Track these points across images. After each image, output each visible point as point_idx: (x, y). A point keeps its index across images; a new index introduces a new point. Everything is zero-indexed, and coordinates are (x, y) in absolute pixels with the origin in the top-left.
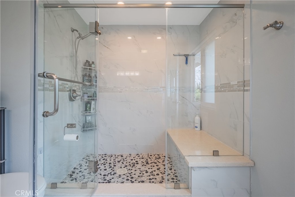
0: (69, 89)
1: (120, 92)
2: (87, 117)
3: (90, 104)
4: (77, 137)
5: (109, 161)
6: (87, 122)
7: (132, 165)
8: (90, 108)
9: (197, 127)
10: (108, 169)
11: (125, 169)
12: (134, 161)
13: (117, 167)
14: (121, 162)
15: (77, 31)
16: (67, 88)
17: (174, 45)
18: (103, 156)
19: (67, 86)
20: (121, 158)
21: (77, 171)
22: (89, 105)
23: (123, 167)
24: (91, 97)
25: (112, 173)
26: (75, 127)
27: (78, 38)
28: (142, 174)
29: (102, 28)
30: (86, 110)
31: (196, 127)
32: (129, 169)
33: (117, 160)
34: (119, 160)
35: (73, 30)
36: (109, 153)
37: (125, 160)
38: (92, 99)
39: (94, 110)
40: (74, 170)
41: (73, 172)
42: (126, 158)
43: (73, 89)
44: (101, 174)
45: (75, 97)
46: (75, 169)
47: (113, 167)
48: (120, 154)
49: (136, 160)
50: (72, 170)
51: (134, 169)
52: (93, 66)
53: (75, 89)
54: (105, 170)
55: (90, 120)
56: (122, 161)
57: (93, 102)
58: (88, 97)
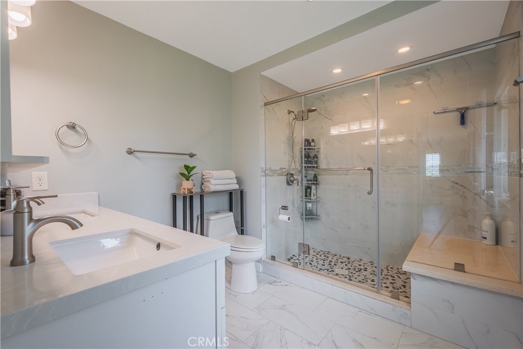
0: (286, 174)
1: (346, 175)
2: (307, 204)
3: (311, 189)
4: (289, 218)
5: (330, 258)
6: (308, 209)
7: (357, 270)
8: (310, 194)
9: (486, 238)
10: (326, 266)
11: (347, 271)
12: (362, 267)
13: (337, 266)
14: (344, 264)
15: (293, 112)
16: (285, 172)
17: (436, 96)
18: (326, 253)
19: (285, 170)
20: (346, 260)
21: (294, 258)
22: (309, 190)
23: (344, 268)
24: (311, 181)
25: (330, 270)
26: (287, 209)
27: (294, 119)
28: (364, 281)
29: (324, 96)
30: (306, 196)
31: (483, 238)
32: (352, 273)
33: (340, 260)
34: (344, 261)
35: (289, 112)
36: (333, 252)
37: (351, 263)
38: (312, 184)
39: (315, 196)
40: (292, 257)
41: (292, 258)
42: (352, 262)
43: (291, 172)
44: (317, 267)
45: (292, 182)
46: (293, 255)
47: (333, 265)
48: (347, 255)
49: (366, 267)
50: (291, 256)
51: (358, 274)
52: (312, 144)
53: (293, 172)
54: (324, 265)
55: (311, 208)
56: (346, 263)
57: (313, 187)
58: (308, 181)
